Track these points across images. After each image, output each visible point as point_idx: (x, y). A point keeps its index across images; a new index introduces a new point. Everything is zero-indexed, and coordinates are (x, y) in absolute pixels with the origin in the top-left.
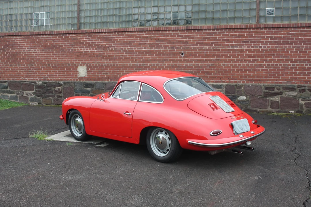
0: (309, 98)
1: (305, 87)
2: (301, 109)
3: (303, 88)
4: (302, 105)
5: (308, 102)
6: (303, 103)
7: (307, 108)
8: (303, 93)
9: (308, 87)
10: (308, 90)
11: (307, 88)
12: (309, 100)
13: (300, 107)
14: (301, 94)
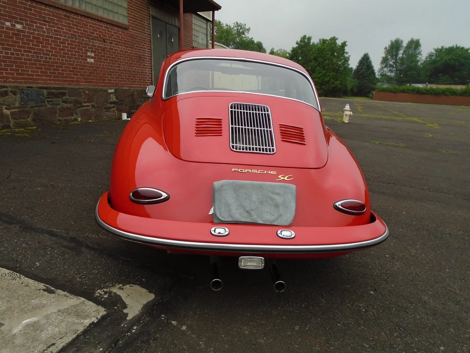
0: (14, 104)
1: (6, 87)
2: (7, 122)
3: (5, 89)
4: (7, 116)
5: (14, 110)
6: (8, 112)
7: (15, 120)
8: (6, 97)
9: (11, 87)
10: (11, 92)
11: (9, 89)
12: (15, 108)
13: (5, 119)
14: (3, 98)
